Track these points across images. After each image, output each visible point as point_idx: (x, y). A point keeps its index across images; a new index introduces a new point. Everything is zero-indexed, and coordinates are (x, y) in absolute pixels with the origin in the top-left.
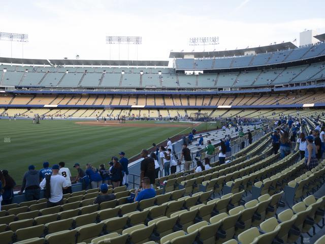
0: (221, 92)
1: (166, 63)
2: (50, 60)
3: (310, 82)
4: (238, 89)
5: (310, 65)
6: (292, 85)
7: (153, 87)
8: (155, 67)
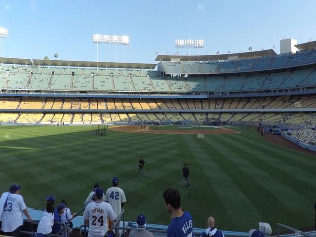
0: (211, 96)
1: (153, 66)
2: (33, 60)
3: (299, 89)
4: (228, 94)
5: (292, 72)
6: (280, 91)
7: (146, 91)
8: (143, 70)
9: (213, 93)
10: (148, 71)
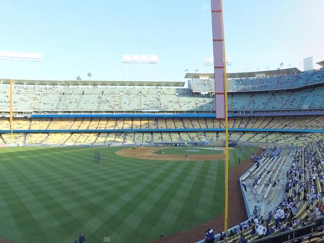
0: (236, 114)
4: (252, 113)
7: (172, 110)
8: (172, 87)
9: (237, 112)
10: (177, 89)
